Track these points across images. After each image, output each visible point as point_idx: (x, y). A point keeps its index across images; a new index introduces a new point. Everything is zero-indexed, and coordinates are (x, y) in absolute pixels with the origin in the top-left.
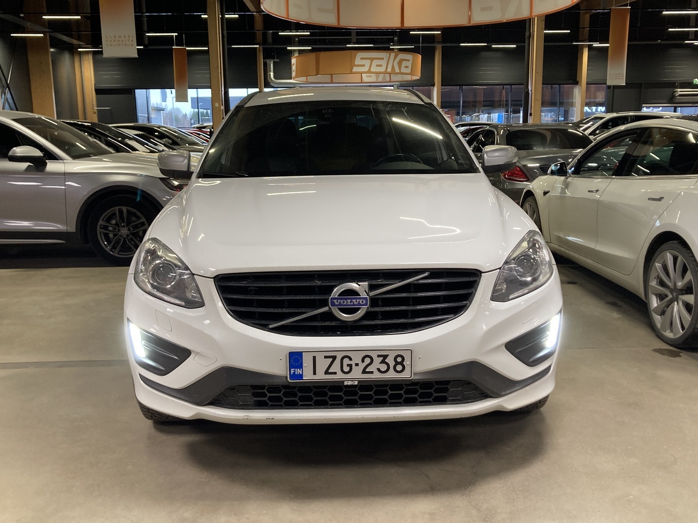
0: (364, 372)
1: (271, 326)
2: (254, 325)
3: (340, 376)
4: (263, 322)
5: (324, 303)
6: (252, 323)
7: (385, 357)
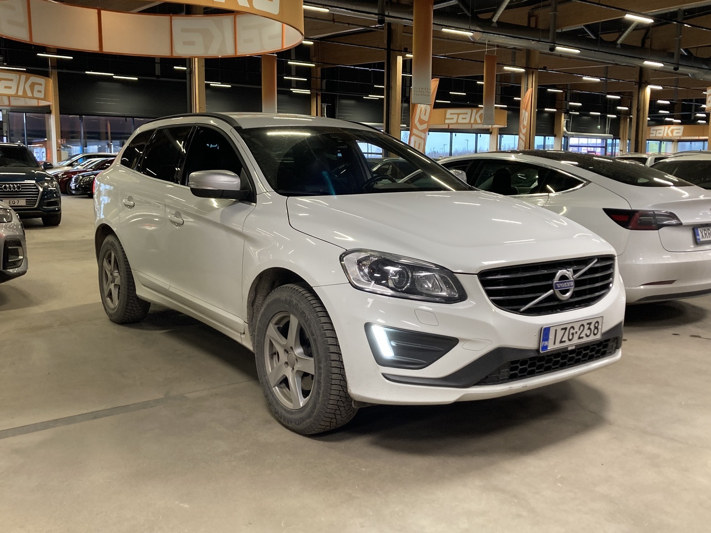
0: (580, 338)
1: (522, 310)
2: (510, 311)
3: (567, 343)
4: (515, 307)
5: (550, 287)
6: (508, 309)
7: (590, 324)
